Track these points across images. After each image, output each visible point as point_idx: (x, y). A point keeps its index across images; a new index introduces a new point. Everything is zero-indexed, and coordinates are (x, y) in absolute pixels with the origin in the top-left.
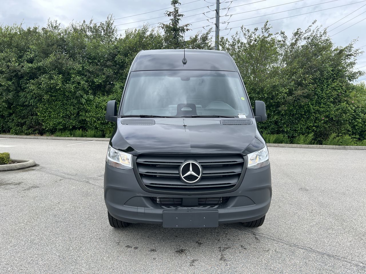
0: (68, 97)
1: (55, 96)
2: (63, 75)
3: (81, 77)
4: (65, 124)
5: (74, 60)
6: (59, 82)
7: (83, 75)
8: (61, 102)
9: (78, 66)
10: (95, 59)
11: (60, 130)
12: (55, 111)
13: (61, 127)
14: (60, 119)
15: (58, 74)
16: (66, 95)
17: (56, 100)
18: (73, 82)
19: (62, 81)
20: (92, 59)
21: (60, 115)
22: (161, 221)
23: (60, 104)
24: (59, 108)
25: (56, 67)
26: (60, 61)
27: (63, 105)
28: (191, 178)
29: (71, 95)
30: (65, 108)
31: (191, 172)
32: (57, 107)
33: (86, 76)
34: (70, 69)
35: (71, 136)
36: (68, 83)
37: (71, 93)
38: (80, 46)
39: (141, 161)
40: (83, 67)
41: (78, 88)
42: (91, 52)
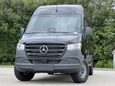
0: (11, 38)
1: (3, 38)
2: (9, 23)
3: (20, 25)
4: (9, 57)
5: (16, 13)
6: (6, 28)
7: (22, 23)
8: (7, 42)
9: (18, 17)
10: (30, 12)
11: (5, 61)
12: (2, 48)
13: (6, 60)
14: (5, 54)
15: (5, 22)
16: (10, 37)
17: (4, 41)
18: (15, 28)
19: (8, 28)
20: (29, 12)
21: (5, 51)
22: (33, 68)
23: (6, 43)
24: (5, 46)
25: (5, 18)
26: (6, 14)
27: (8, 44)
28: (44, 52)
29: (13, 37)
30: (9, 46)
31: (44, 50)
32: (4, 45)
33: (24, 23)
34: (13, 19)
35: (12, 65)
36: (12, 29)
37: (13, 35)
38: (21, 3)
39: (27, 46)
40: (22, 18)
41: (18, 32)
42: (28, 8)
